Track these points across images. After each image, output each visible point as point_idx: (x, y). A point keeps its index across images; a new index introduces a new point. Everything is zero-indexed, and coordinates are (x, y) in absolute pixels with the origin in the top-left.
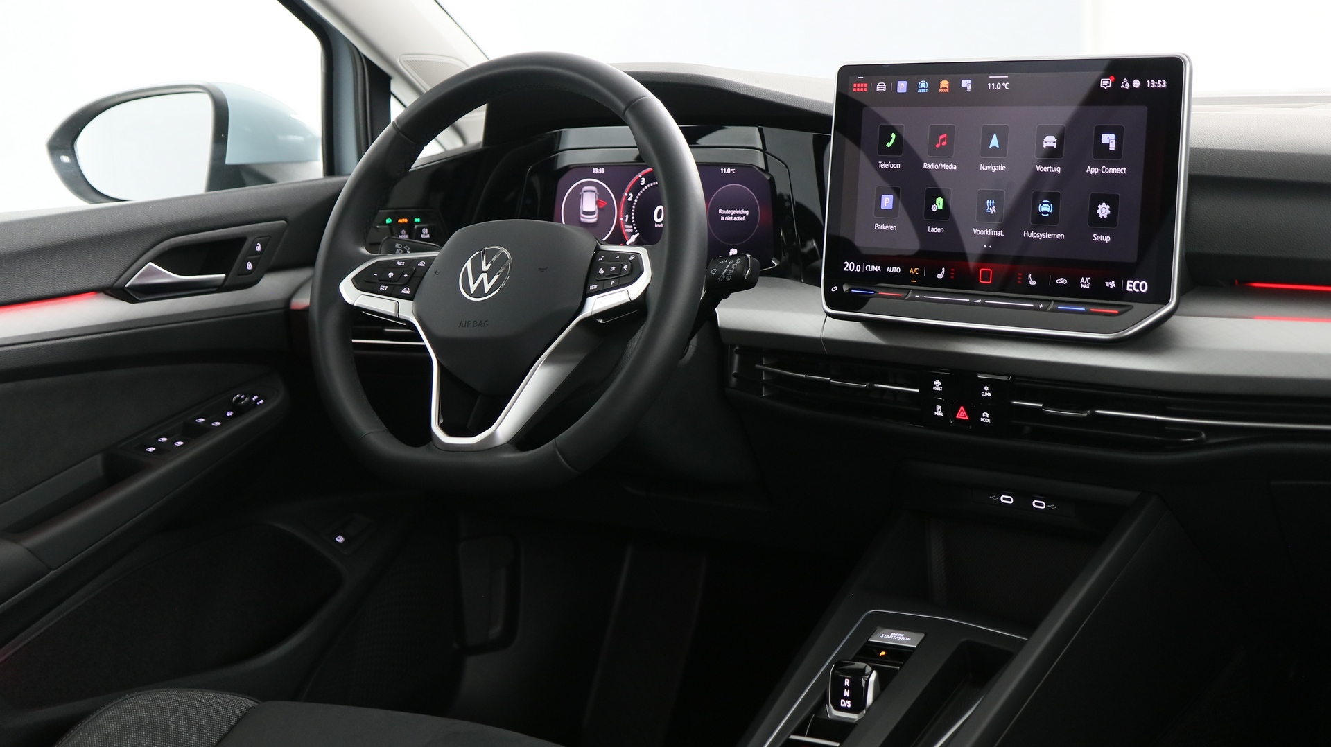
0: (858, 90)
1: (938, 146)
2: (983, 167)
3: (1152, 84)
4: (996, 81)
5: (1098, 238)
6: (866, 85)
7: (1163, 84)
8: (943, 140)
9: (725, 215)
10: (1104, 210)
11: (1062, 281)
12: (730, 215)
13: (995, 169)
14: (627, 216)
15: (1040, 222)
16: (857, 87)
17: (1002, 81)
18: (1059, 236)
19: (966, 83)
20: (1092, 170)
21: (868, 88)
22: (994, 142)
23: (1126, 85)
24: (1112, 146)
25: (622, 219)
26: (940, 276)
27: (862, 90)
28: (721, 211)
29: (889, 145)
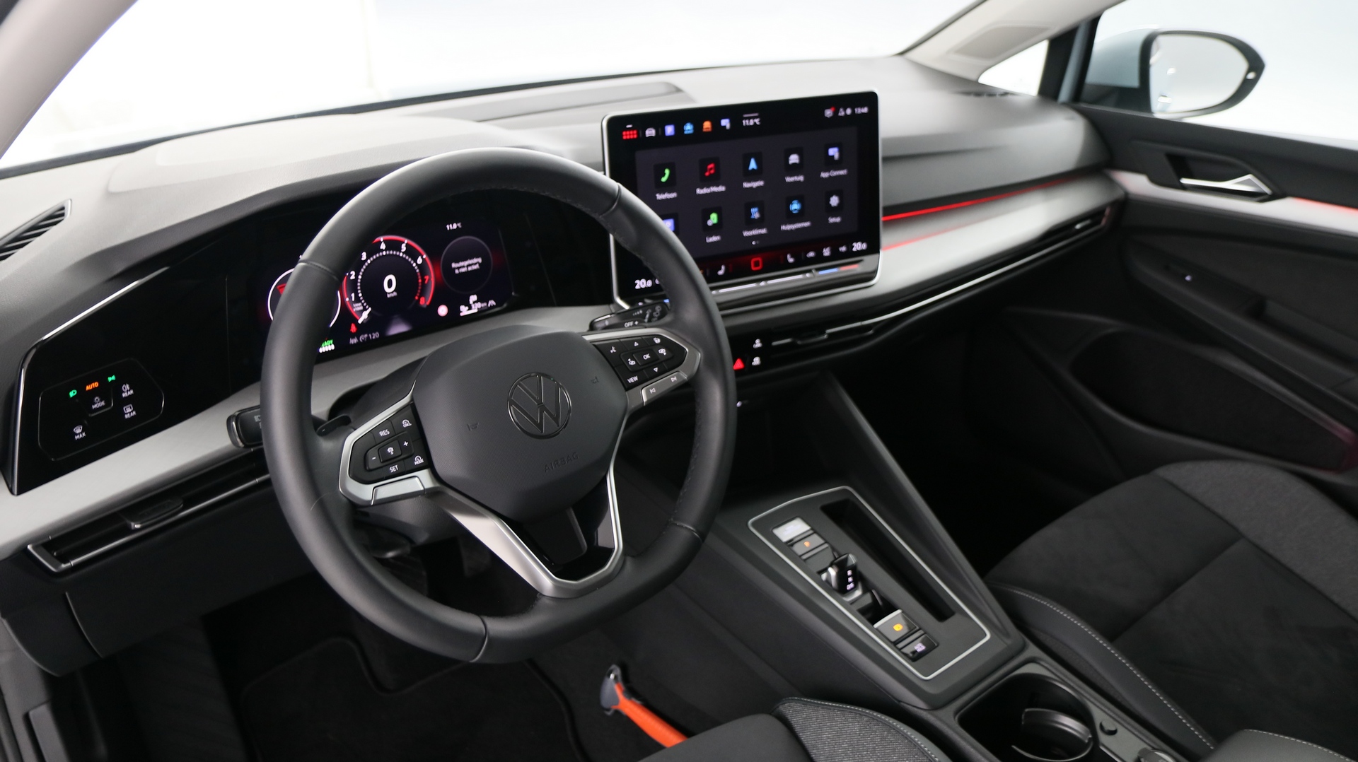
0: (628, 137)
1: (707, 174)
2: (746, 185)
3: (859, 111)
4: (749, 118)
5: (832, 220)
6: (635, 132)
7: (865, 110)
8: (711, 169)
9: (459, 268)
10: (834, 201)
11: (811, 254)
12: (464, 267)
13: (755, 184)
14: (353, 295)
15: (793, 218)
16: (626, 135)
17: (754, 118)
18: (807, 224)
19: (725, 123)
20: (824, 175)
21: (638, 134)
22: (753, 165)
23: (842, 113)
24: (837, 156)
25: (347, 299)
26: (721, 272)
27: (632, 137)
28: (454, 265)
29: (664, 179)
